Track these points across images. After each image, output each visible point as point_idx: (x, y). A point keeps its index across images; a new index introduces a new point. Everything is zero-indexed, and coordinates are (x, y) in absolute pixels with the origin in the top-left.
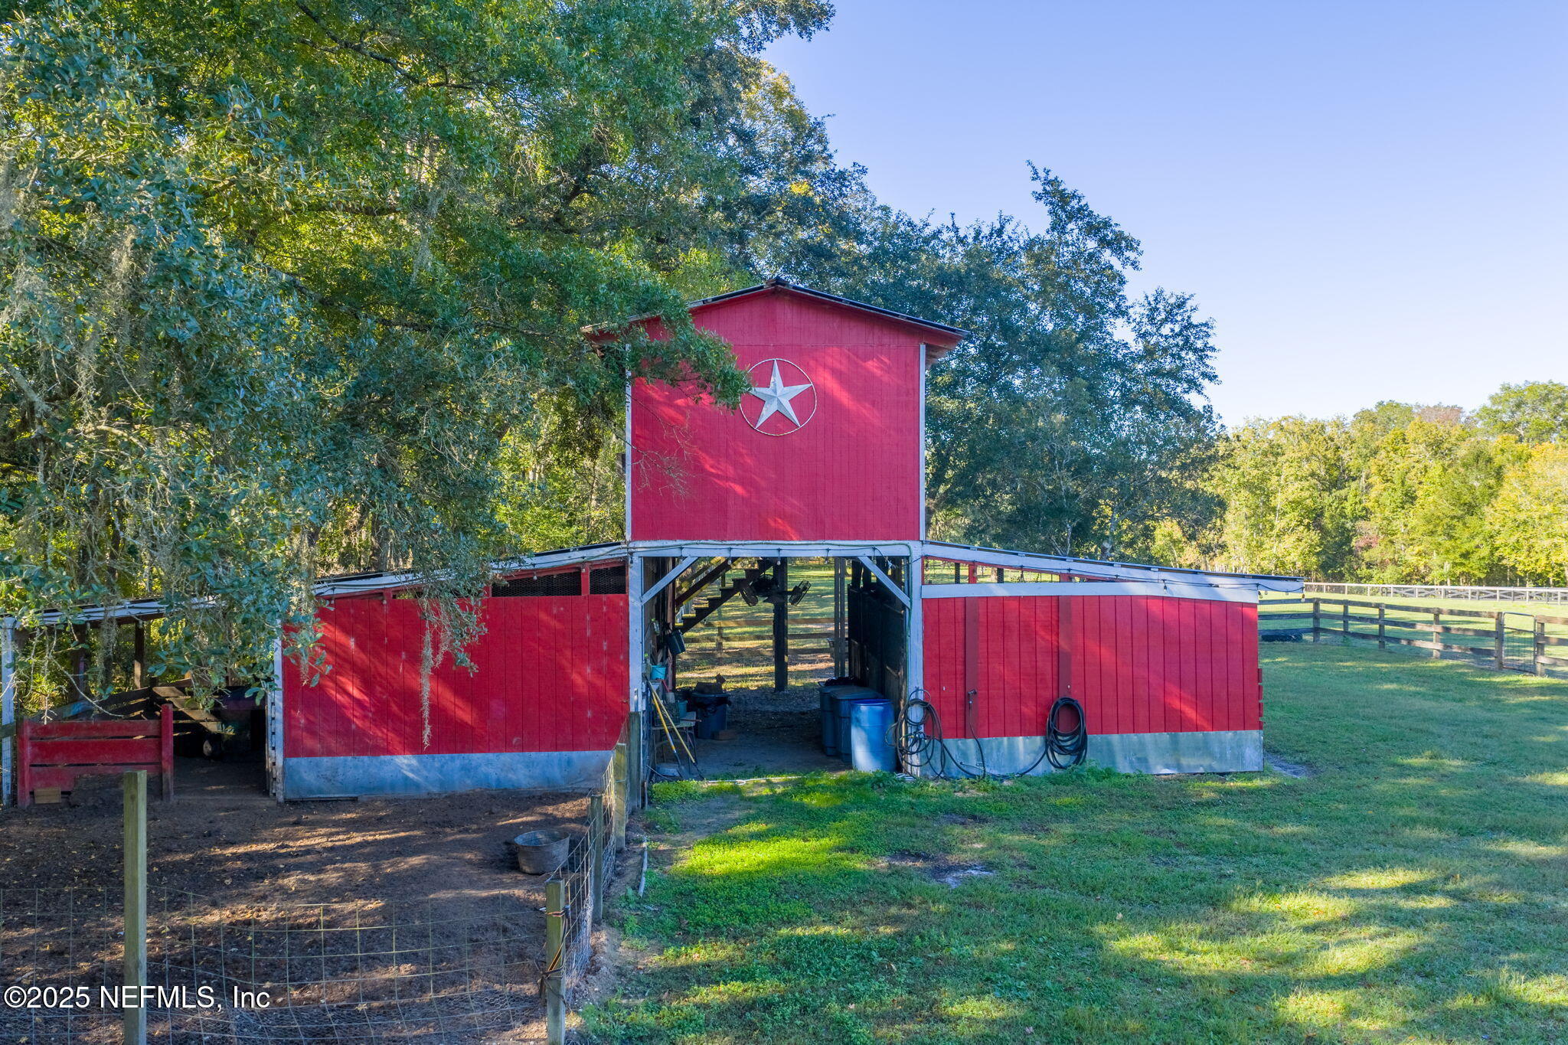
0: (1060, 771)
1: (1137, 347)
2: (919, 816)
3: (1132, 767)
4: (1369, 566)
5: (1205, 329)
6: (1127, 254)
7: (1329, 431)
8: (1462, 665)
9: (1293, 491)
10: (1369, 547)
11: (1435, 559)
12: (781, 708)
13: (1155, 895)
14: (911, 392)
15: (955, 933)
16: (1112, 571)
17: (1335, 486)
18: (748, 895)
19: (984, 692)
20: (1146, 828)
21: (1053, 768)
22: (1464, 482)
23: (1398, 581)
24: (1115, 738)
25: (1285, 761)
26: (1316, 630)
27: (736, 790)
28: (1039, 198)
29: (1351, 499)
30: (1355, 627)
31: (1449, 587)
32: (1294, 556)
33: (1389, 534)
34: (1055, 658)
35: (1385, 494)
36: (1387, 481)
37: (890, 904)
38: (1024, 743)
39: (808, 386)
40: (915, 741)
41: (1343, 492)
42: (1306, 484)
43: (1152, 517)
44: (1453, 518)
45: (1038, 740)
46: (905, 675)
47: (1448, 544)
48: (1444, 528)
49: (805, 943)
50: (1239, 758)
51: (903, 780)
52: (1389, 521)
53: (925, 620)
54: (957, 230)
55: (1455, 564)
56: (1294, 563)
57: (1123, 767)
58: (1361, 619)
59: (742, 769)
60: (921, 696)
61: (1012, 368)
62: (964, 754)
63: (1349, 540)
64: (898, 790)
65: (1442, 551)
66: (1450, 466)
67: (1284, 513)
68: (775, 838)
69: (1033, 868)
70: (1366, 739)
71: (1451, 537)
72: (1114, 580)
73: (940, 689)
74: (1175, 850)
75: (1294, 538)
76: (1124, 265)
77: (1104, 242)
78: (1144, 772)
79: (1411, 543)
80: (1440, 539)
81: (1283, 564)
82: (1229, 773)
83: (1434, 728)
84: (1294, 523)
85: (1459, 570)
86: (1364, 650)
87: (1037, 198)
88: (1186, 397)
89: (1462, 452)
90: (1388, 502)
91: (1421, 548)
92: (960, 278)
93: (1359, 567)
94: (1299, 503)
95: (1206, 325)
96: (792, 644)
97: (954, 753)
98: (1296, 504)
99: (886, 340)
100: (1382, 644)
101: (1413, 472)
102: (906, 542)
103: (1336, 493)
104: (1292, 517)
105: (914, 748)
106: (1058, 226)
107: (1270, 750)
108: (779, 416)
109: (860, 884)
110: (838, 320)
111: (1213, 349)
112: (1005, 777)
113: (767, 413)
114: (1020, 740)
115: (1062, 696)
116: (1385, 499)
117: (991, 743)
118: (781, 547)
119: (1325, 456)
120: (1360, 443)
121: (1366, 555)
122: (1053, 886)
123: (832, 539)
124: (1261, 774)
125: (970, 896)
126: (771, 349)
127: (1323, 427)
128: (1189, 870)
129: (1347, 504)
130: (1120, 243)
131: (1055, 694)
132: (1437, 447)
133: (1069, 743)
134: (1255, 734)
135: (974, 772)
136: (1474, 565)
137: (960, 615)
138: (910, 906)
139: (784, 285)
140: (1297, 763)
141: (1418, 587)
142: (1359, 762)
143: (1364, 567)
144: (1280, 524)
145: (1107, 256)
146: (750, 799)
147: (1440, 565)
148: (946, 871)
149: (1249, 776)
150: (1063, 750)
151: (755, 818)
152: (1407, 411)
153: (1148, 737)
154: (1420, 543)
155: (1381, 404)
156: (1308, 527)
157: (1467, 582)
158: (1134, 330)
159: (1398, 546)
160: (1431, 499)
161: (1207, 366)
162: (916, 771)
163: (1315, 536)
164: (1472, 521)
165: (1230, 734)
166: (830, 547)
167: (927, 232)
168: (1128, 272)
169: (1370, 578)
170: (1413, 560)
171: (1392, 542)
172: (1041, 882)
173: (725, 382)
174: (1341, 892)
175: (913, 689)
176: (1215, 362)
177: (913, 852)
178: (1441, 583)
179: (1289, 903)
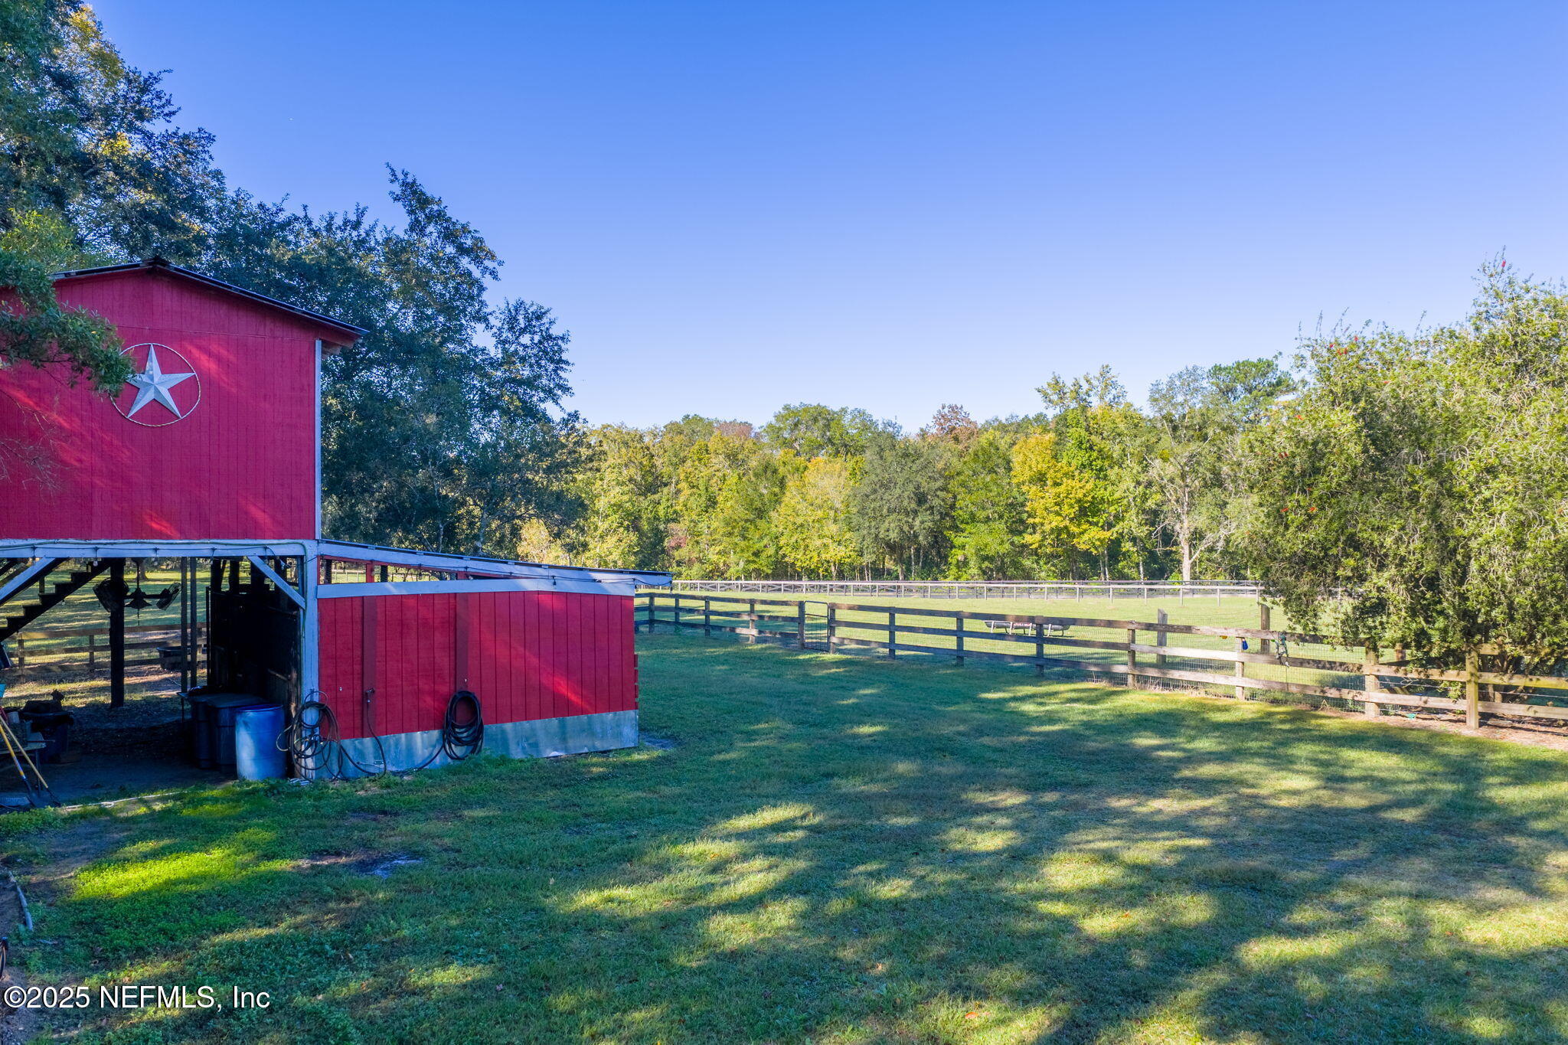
0: (457, 762)
1: (496, 353)
2: (328, 817)
3: (525, 753)
4: (679, 563)
5: (560, 342)
6: (487, 263)
7: (646, 439)
8: (775, 648)
9: (616, 494)
10: (678, 547)
11: (733, 558)
12: (125, 725)
13: (577, 860)
14: (306, 388)
15: (403, 917)
16: (506, 569)
17: (649, 491)
18: (165, 914)
19: (383, 690)
20: (552, 804)
21: (449, 760)
22: (755, 490)
23: (702, 578)
24: (508, 726)
25: (653, 737)
26: (651, 622)
27: (104, 811)
28: (397, 199)
29: (664, 504)
30: (685, 618)
31: (743, 582)
32: (615, 556)
33: (694, 534)
34: (452, 653)
35: (692, 498)
36: (693, 487)
37: (326, 901)
38: (422, 738)
39: (189, 375)
40: (310, 744)
41: (656, 497)
42: (626, 489)
43: (520, 517)
44: (746, 521)
45: (435, 734)
46: (299, 678)
47: (743, 544)
48: (738, 529)
49: (249, 948)
50: (619, 735)
51: (298, 785)
52: (696, 523)
53: (321, 620)
54: (310, 223)
55: (748, 562)
56: (615, 562)
57: (516, 754)
58: (691, 611)
59: (103, 791)
60: (316, 698)
61: (370, 365)
62: (361, 754)
63: (662, 540)
64: (299, 795)
65: (738, 550)
66: (744, 474)
67: (607, 516)
68: (174, 855)
69: (459, 851)
70: (714, 713)
71: (745, 538)
72: (509, 577)
73: (337, 690)
74: (582, 820)
75: (615, 538)
76: (483, 273)
77: (462, 250)
78: (535, 756)
79: (713, 543)
80: (736, 540)
81: (606, 562)
82: (610, 751)
83: (766, 700)
84: (615, 525)
85: (752, 567)
86: (693, 638)
87: (395, 199)
88: (543, 406)
89: (753, 463)
90: (694, 506)
91: (721, 547)
92: (320, 269)
93: (671, 565)
94: (620, 506)
95: (562, 338)
96: (129, 656)
97: (351, 753)
98: (619, 506)
99: (278, 333)
100: (707, 632)
101: (715, 479)
102: (300, 541)
103: (651, 497)
104: (615, 518)
105: (309, 752)
106: (416, 227)
107: (642, 729)
108: (156, 404)
109: (287, 887)
110: (225, 307)
111: (567, 363)
112: (405, 773)
113: (143, 400)
114: (418, 735)
115: (458, 689)
116: (693, 503)
117: (389, 740)
118: (158, 547)
119: (641, 463)
120: (670, 453)
121: (676, 553)
122: (482, 865)
123: (218, 538)
124: (637, 749)
125: (406, 883)
126: (146, 332)
127: (641, 437)
128: (598, 835)
129: (661, 508)
130: (477, 252)
131: (453, 688)
132: (733, 458)
133: (465, 735)
134: (631, 714)
135: (372, 770)
136: (763, 564)
137: (357, 615)
138: (348, 900)
139: (164, 265)
140: (663, 737)
141: (719, 582)
142: (714, 732)
143: (674, 565)
144: (603, 526)
145: (465, 262)
146: (127, 820)
147: (736, 563)
148: (372, 864)
149: (629, 751)
150: (460, 742)
151: (143, 838)
152: (708, 426)
153: (538, 723)
154: (721, 542)
155: (687, 417)
156: (627, 528)
157: (758, 577)
158: (494, 335)
159: (702, 546)
160: (729, 504)
161: (561, 378)
162: (312, 774)
163: (633, 537)
164: (762, 524)
165: (611, 715)
166: (215, 546)
167: (281, 218)
168: (487, 281)
169: (679, 575)
170: (714, 558)
171: (697, 542)
172: (470, 862)
173: (109, 367)
174: (727, 837)
175: (308, 693)
176: (568, 376)
177: (332, 851)
178: (737, 579)
179: (689, 849)
